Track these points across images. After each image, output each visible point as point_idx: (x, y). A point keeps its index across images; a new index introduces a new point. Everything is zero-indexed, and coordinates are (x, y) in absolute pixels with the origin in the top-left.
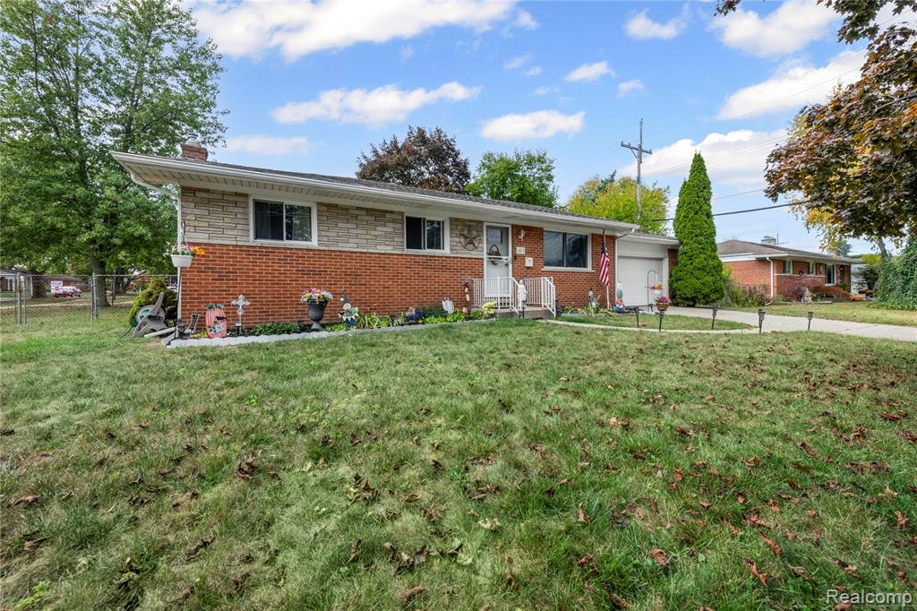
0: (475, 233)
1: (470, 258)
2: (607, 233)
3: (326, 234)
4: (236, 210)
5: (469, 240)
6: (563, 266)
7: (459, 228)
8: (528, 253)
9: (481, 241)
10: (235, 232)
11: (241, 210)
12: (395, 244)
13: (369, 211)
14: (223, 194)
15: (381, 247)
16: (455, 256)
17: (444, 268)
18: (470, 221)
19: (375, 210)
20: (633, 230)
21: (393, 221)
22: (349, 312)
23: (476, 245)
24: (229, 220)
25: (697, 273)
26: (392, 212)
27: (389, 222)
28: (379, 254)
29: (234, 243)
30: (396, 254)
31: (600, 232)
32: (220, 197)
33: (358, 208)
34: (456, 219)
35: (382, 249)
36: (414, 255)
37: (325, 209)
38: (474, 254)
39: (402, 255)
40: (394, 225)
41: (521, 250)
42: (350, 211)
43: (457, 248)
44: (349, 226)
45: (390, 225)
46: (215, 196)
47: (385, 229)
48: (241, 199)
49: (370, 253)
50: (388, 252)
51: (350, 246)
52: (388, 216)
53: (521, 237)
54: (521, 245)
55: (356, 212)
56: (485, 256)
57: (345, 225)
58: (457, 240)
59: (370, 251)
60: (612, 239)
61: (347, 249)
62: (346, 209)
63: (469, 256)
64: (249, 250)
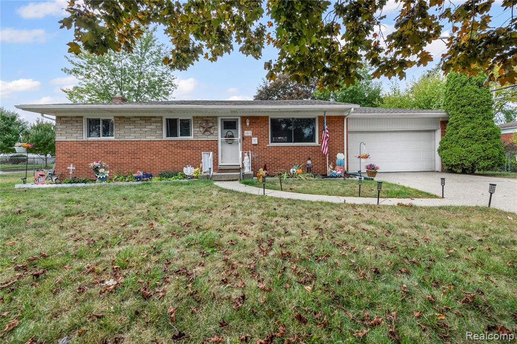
0: (211, 124)
1: (208, 141)
2: (327, 114)
3: (118, 132)
4: (77, 124)
5: (205, 129)
6: (291, 142)
7: (199, 122)
8: (254, 135)
9: (216, 129)
10: (76, 135)
11: (79, 124)
12: (157, 135)
13: (142, 118)
14: (72, 117)
15: (149, 137)
16: (197, 139)
17: (188, 148)
18: (208, 117)
19: (145, 117)
20: (352, 109)
21: (156, 122)
22: (103, 174)
23: (212, 132)
24: (74, 130)
25: (461, 141)
26: (155, 117)
27: (154, 123)
28: (147, 141)
29: (76, 140)
30: (158, 141)
31: (322, 114)
32: (70, 119)
33: (135, 117)
34: (197, 117)
35: (148, 138)
36: (169, 141)
37: (118, 119)
38: (211, 138)
39: (161, 141)
40: (156, 124)
41: (248, 133)
42: (131, 119)
43: (198, 135)
44: (130, 127)
45: (154, 124)
46: (69, 119)
47: (151, 127)
48: (79, 119)
49: (142, 141)
50: (152, 140)
51: (132, 138)
52: (153, 119)
53: (248, 124)
54: (248, 130)
55: (134, 119)
56: (220, 139)
57: (128, 127)
58: (198, 129)
59: (142, 140)
60: (341, 118)
61: (129, 140)
62: (129, 118)
63: (206, 139)
64: (83, 143)
